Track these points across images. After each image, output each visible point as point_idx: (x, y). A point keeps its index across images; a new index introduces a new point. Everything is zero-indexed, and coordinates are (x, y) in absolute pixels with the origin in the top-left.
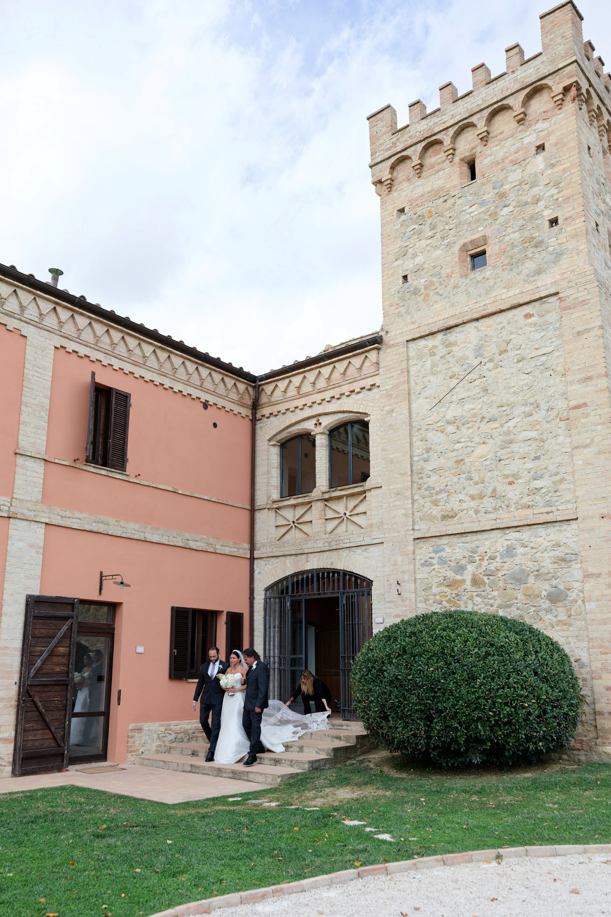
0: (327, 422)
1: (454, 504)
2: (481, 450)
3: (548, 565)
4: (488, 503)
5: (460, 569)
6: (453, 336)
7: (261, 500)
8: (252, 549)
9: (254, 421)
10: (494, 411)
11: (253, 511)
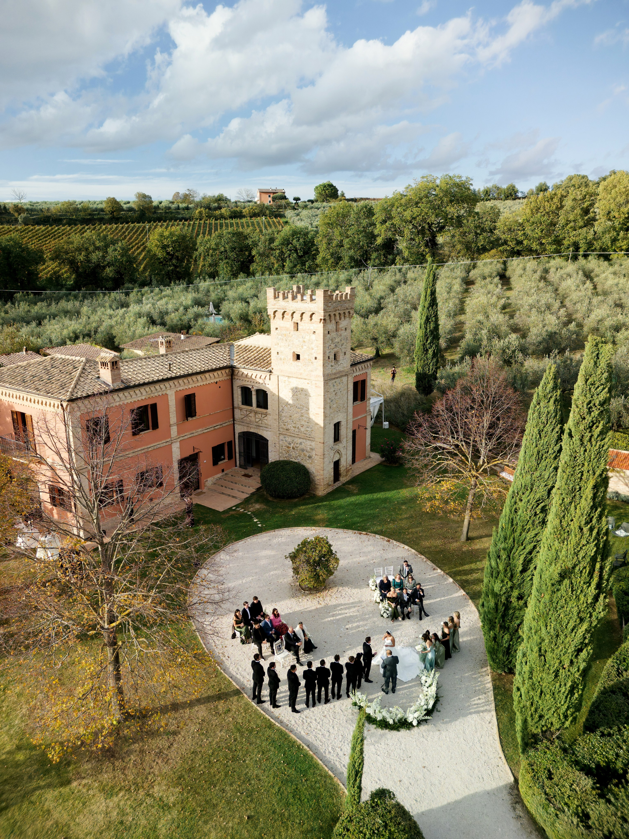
0: (255, 388)
1: (289, 427)
2: (295, 415)
3: (309, 449)
4: (297, 430)
5: (290, 444)
6: (291, 380)
7: (236, 405)
8: (234, 420)
9: (232, 379)
10: (299, 406)
11: (233, 408)
